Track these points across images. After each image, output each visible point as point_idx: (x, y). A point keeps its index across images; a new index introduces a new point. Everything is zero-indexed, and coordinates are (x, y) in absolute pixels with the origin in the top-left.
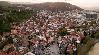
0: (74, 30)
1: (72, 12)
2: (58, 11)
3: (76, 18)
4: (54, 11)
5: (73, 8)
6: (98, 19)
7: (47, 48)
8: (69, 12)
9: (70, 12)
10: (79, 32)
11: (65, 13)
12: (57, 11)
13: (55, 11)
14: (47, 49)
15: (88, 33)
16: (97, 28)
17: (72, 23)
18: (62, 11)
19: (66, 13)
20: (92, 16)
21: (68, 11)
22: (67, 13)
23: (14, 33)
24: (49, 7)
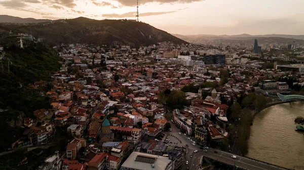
0: (194, 94)
1: (161, 50)
2: (123, 48)
3: (182, 65)
4: (108, 45)
5: (160, 37)
6: (229, 67)
7: (163, 141)
8: (152, 49)
9: (156, 49)
10: (208, 97)
11: (143, 52)
12: (120, 47)
13: (114, 47)
14: (164, 143)
15: (229, 99)
16: (240, 86)
17: (179, 78)
18: (134, 48)
19: (146, 52)
20: (214, 59)
21: (150, 47)
22: (150, 53)
23: (61, 111)
24: (87, 34)
